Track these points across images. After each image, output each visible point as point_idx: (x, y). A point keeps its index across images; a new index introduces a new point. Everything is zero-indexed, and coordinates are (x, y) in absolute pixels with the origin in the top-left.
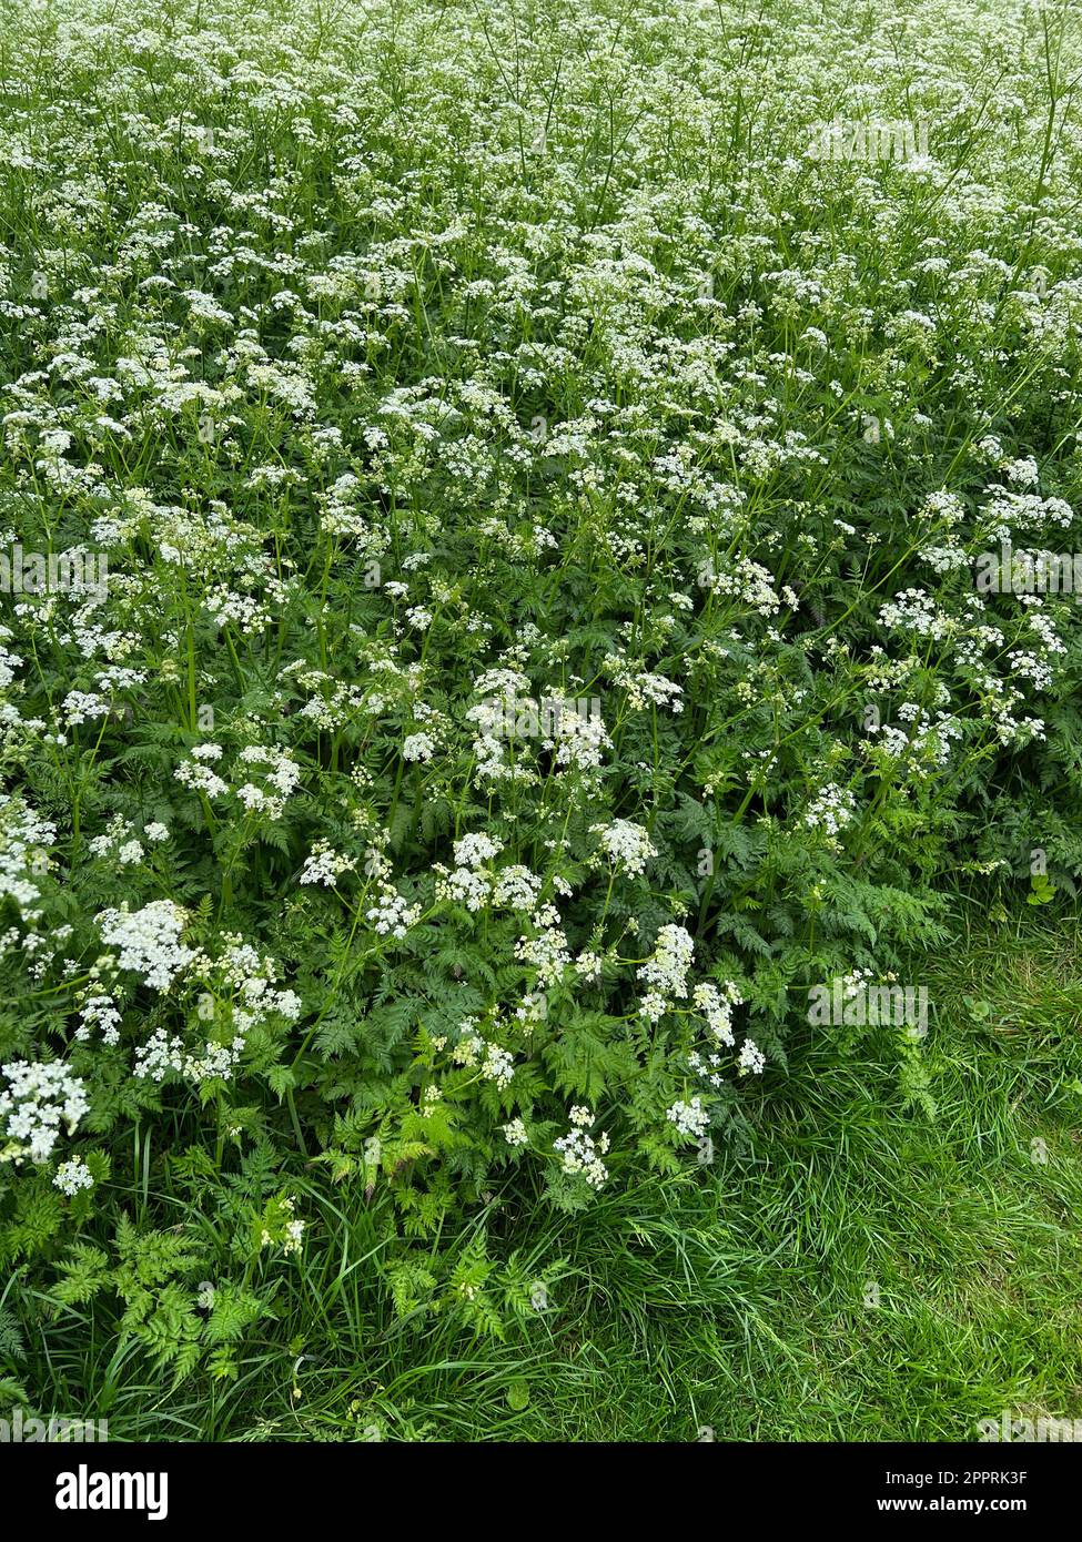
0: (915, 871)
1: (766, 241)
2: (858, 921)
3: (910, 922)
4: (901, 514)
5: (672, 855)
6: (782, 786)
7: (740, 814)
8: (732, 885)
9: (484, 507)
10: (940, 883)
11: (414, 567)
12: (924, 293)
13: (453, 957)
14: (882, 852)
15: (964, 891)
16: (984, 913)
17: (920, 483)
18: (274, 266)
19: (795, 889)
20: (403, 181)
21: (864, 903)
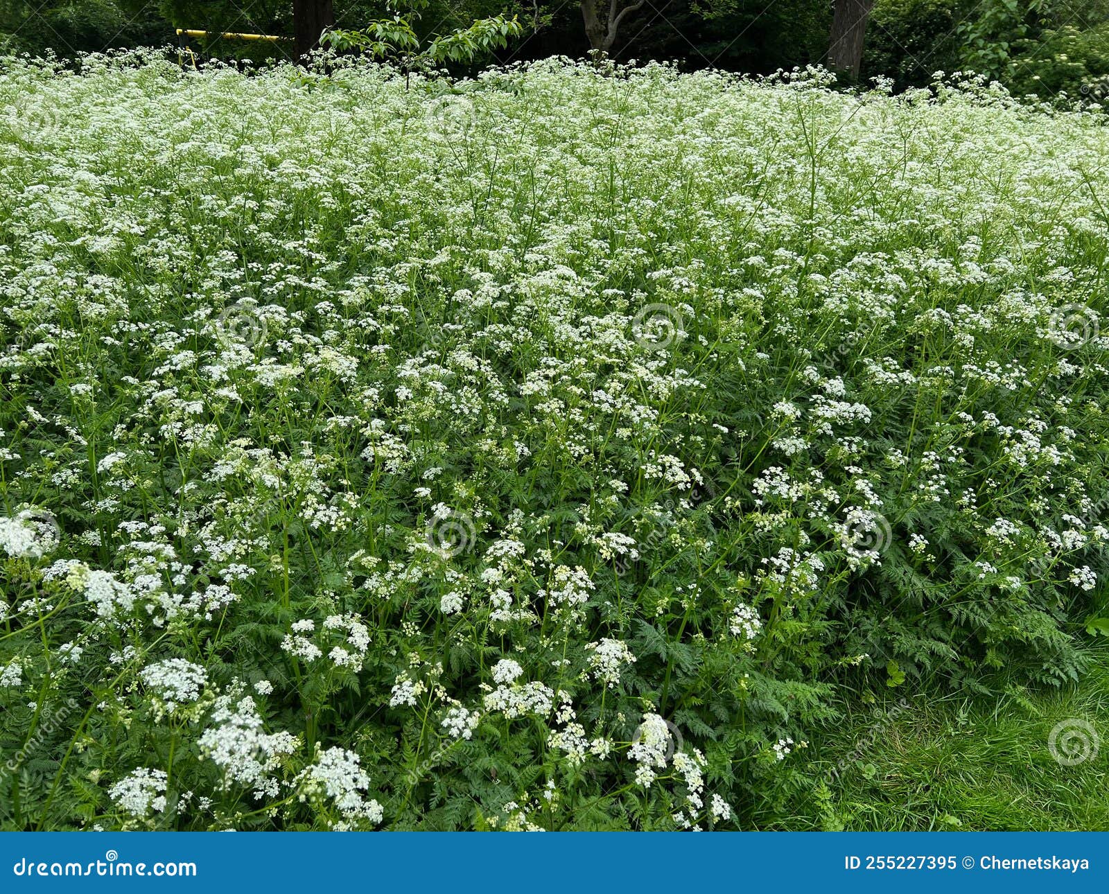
0: (806, 670)
1: (641, 251)
2: (775, 706)
3: (810, 706)
4: (757, 420)
5: (635, 671)
6: (704, 614)
7: (679, 635)
8: (682, 689)
9: (478, 432)
10: (824, 676)
11: (431, 477)
12: (751, 276)
13: (488, 762)
14: (781, 657)
15: (841, 682)
16: (859, 698)
17: (768, 399)
18: (311, 285)
19: (726, 686)
20: (396, 227)
21: (774, 694)
